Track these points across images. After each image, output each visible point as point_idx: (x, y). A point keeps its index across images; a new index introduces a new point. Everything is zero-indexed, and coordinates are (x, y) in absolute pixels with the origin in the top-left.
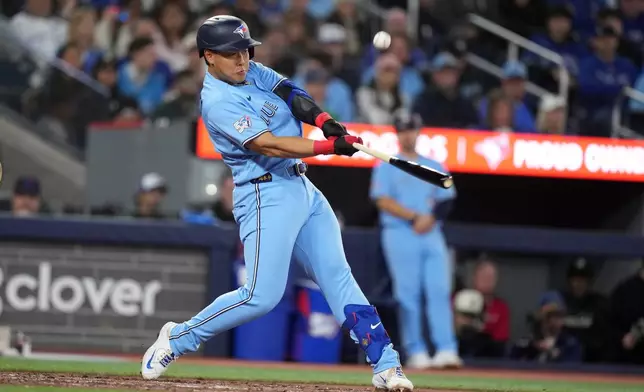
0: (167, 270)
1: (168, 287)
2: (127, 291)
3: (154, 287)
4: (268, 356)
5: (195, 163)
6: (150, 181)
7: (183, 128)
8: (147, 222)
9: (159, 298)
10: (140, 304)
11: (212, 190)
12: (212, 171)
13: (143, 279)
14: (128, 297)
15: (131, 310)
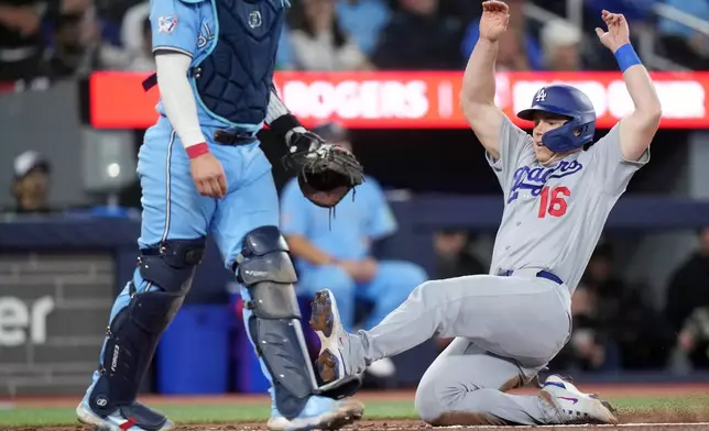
0: (59, 281)
1: (64, 304)
2: (9, 313)
3: (44, 306)
4: (202, 387)
5: (89, 135)
6: (24, 163)
7: (68, 89)
8: (36, 219)
9: (51, 319)
10: (27, 330)
11: (114, 170)
12: (112, 144)
13: (29, 296)
14: (10, 321)
15: (16, 338)
